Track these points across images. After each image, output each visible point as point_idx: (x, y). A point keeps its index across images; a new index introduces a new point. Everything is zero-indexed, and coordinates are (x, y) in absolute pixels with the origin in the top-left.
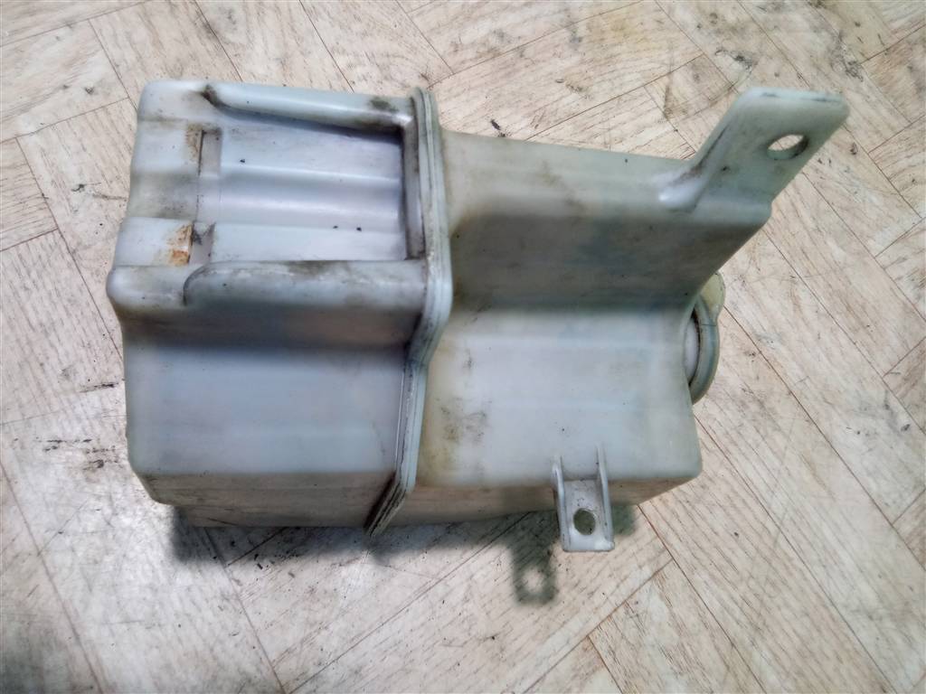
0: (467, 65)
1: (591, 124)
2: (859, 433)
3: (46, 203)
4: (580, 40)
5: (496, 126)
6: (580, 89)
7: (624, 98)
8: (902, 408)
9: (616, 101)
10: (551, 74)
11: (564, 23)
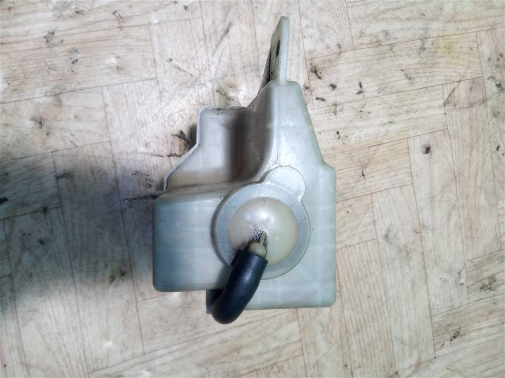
0: (362, 47)
1: (406, 99)
2: (441, 279)
3: (155, 64)
4: (424, 49)
5: (361, 86)
6: (410, 78)
7: (429, 89)
8: (465, 276)
9: (424, 90)
10: (400, 65)
11: (421, 37)
